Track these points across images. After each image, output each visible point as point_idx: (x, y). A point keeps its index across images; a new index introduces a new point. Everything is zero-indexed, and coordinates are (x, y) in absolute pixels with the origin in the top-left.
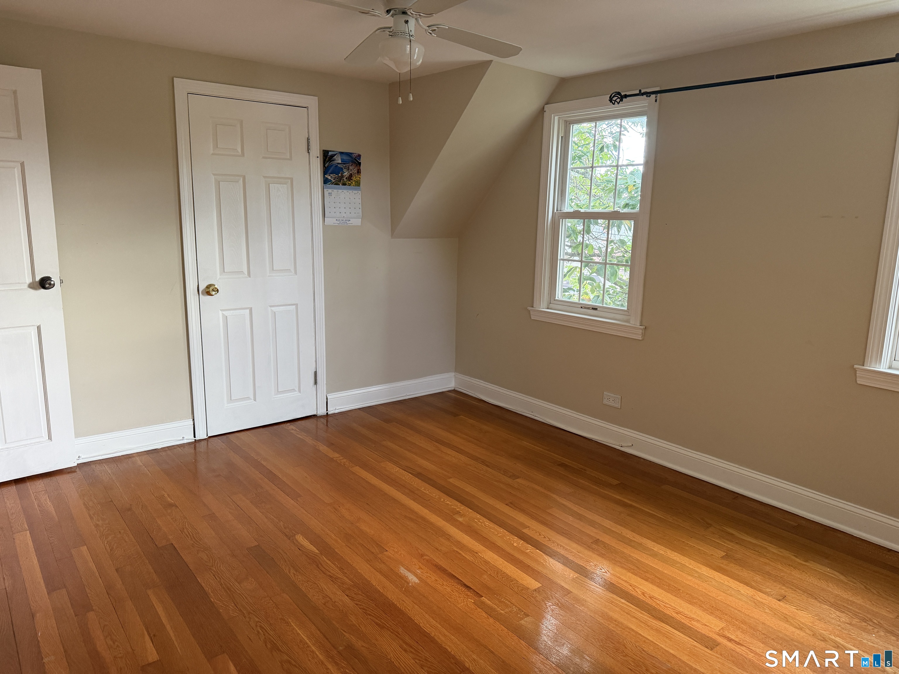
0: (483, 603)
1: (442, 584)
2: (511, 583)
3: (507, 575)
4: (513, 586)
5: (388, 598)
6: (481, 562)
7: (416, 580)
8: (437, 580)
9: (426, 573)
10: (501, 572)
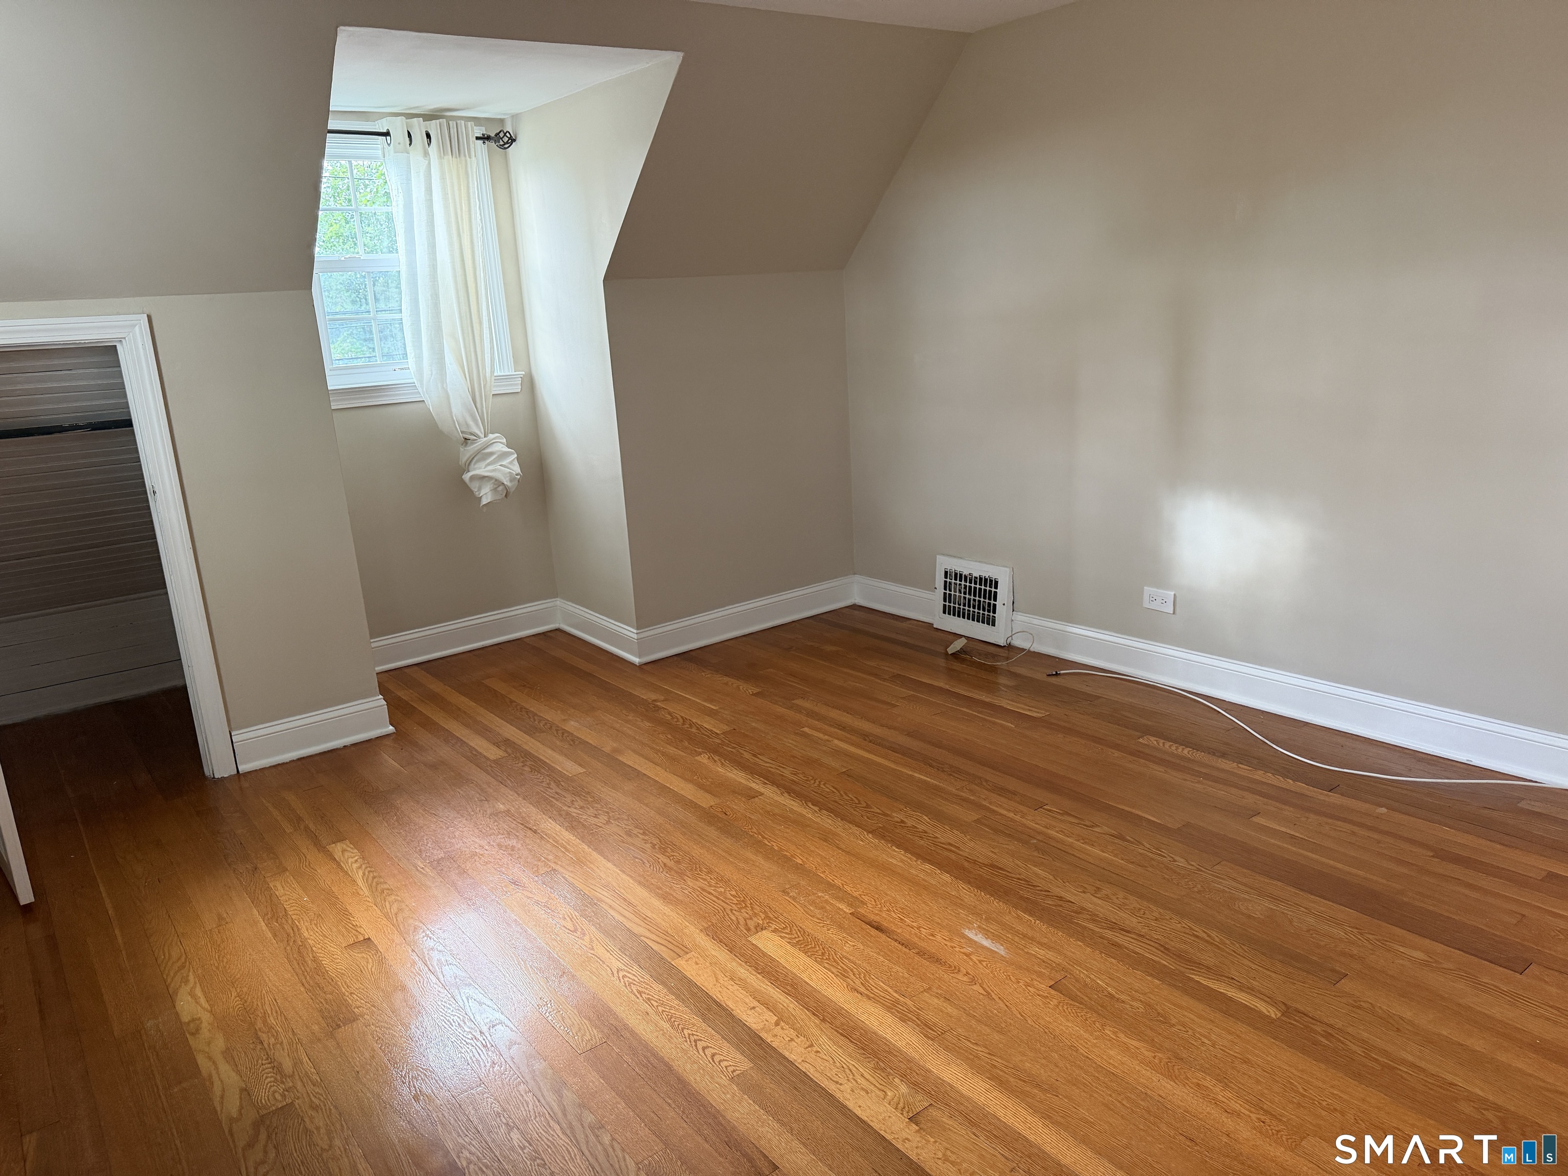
0: (850, 905)
1: (922, 929)
2: (801, 939)
3: (806, 953)
4: (799, 933)
5: (1004, 902)
6: (854, 974)
7: (971, 934)
8: (932, 935)
9: (955, 947)
10: (816, 958)
